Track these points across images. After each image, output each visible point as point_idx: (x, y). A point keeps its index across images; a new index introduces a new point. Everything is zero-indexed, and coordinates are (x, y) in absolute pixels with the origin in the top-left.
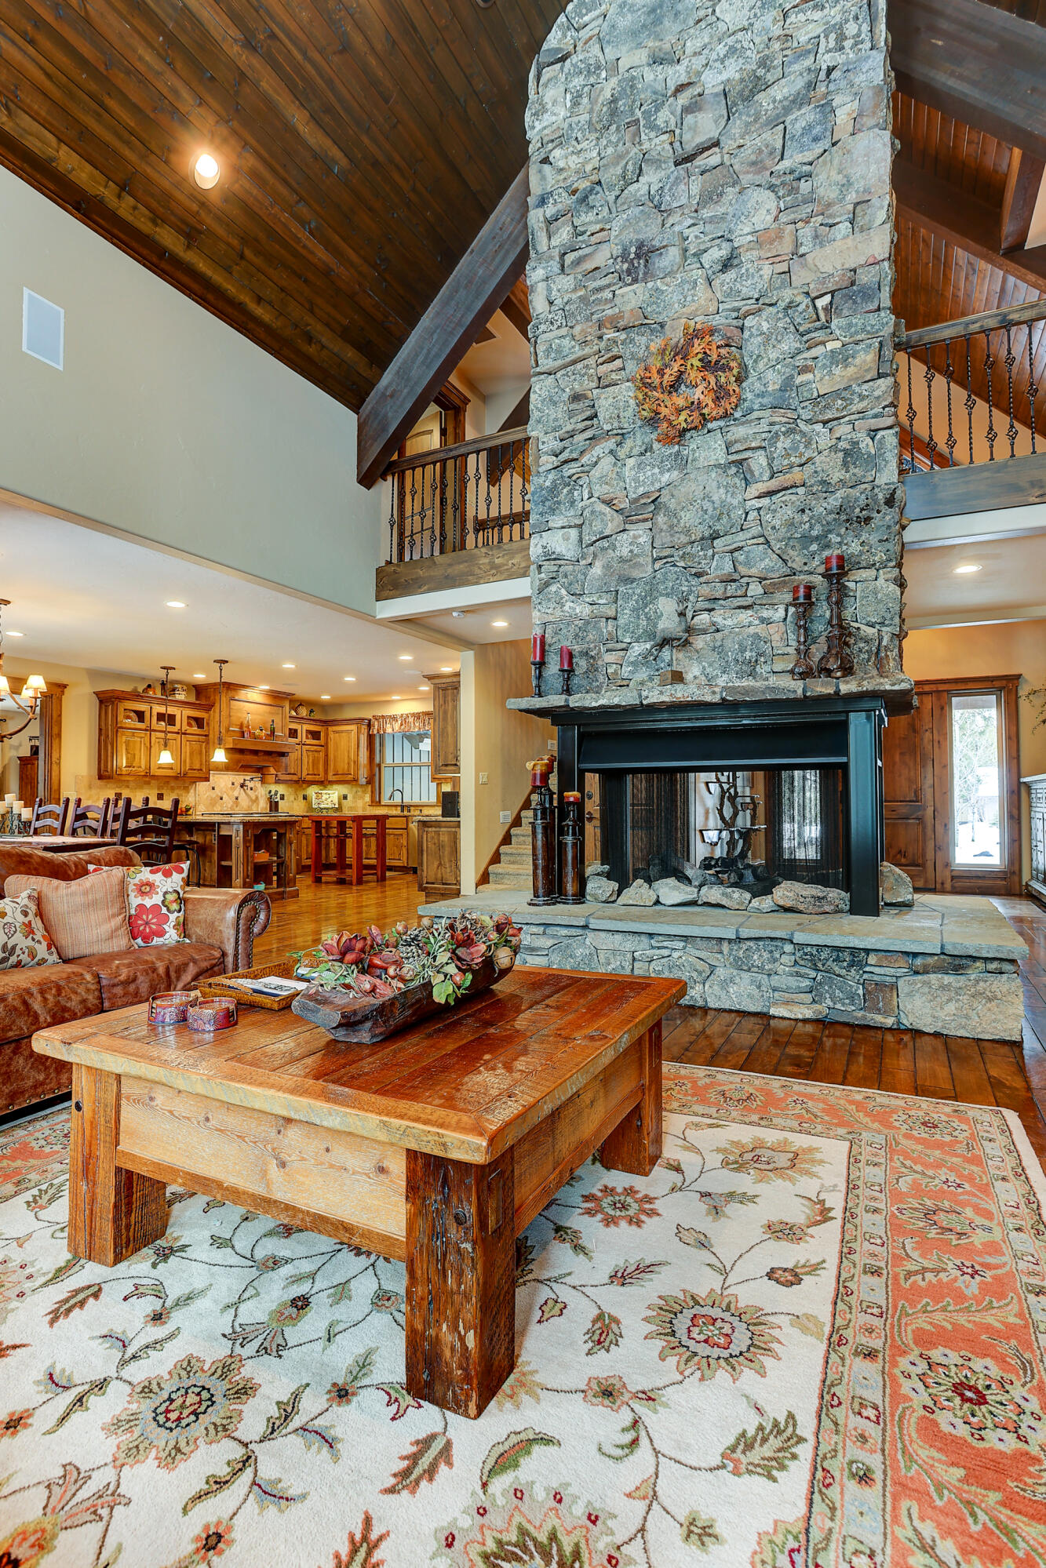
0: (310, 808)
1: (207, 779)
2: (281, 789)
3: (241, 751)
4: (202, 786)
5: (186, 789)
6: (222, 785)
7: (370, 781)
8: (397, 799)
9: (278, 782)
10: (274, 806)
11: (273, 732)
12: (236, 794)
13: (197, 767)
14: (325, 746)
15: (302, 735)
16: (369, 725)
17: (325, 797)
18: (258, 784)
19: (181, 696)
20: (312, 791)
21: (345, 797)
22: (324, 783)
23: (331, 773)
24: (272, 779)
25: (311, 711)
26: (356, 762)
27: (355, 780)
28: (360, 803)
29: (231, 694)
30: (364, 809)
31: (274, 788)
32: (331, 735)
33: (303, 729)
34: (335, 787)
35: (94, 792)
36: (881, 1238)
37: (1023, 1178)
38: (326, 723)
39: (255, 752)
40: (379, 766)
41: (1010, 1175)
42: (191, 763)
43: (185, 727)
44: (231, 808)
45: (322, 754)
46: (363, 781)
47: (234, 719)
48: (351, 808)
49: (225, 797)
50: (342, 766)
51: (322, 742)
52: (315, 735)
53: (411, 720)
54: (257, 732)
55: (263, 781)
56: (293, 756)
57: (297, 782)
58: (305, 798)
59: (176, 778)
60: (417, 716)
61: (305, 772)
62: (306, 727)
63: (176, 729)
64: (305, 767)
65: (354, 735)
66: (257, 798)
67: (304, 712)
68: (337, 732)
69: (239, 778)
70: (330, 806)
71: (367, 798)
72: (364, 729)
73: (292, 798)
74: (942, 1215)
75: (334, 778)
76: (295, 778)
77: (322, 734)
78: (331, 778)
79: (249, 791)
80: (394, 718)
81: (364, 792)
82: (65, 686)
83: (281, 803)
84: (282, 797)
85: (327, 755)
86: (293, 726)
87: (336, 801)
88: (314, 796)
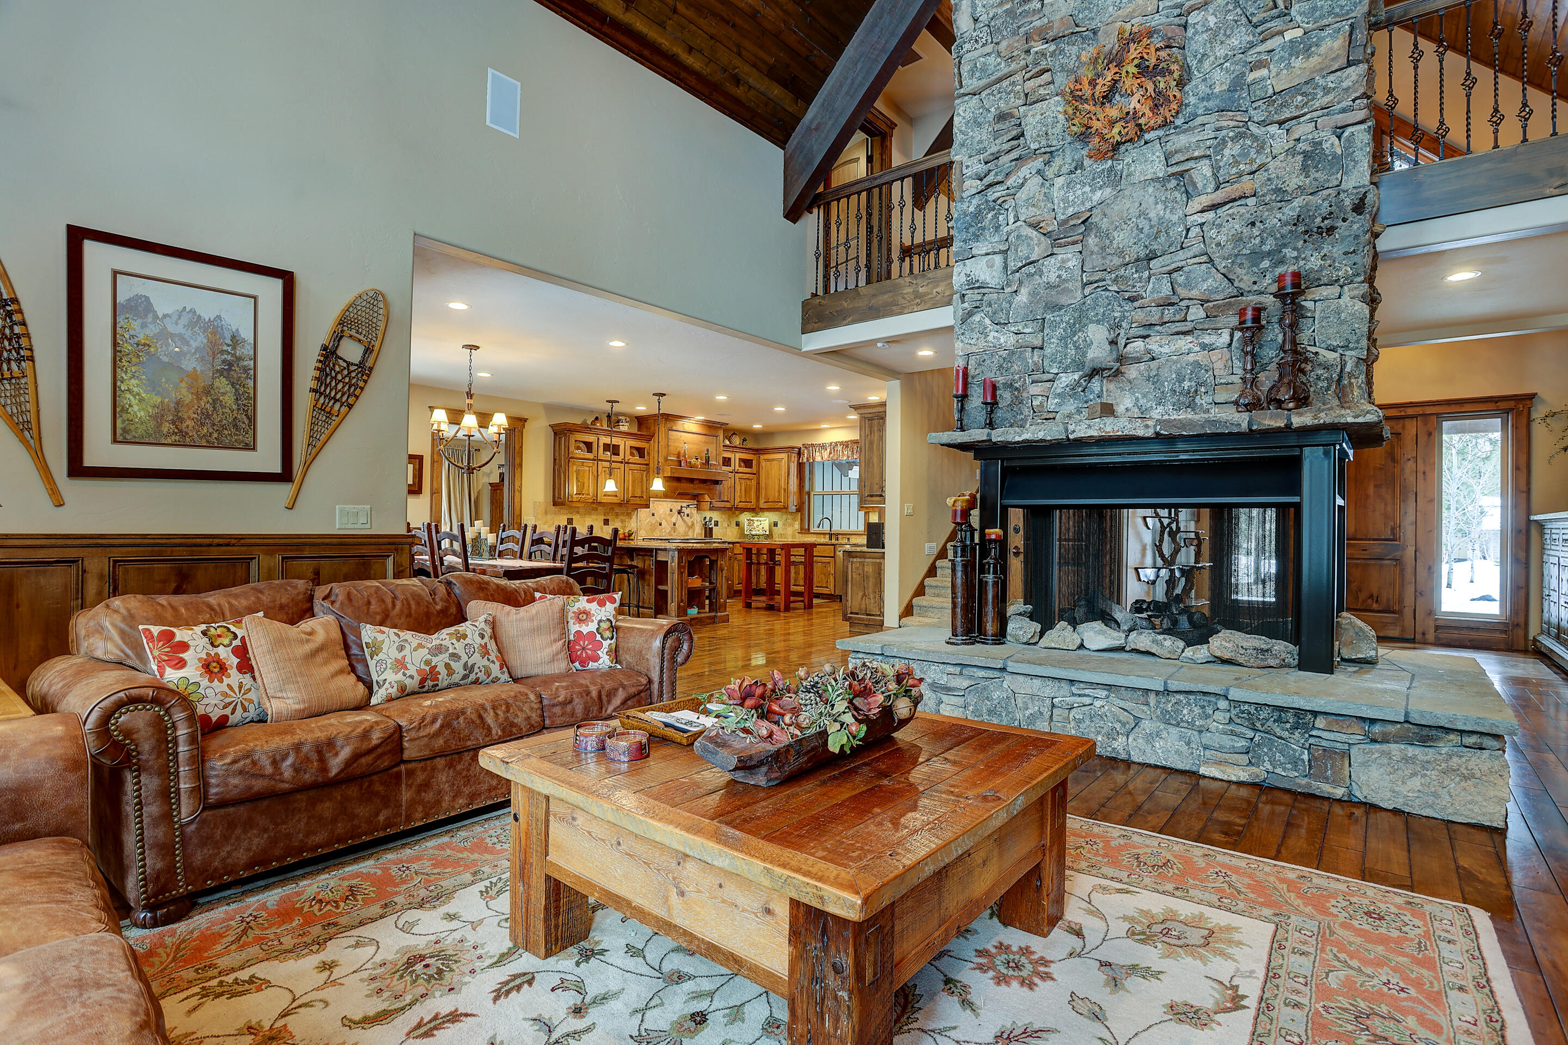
0: (742, 534)
1: (647, 506)
2: (715, 516)
3: (678, 479)
4: (643, 512)
5: (629, 515)
6: (661, 511)
7: (800, 509)
8: (826, 528)
9: (712, 508)
10: (709, 532)
11: (708, 460)
12: (674, 520)
13: (639, 494)
14: (757, 474)
15: (735, 465)
16: (799, 454)
17: (756, 524)
18: (694, 511)
19: (624, 428)
20: (744, 518)
21: (776, 524)
22: (755, 510)
23: (762, 501)
24: (706, 505)
25: (744, 440)
26: (786, 490)
27: (785, 508)
28: (790, 531)
29: (669, 425)
30: (793, 536)
31: (708, 514)
32: (763, 464)
33: (736, 457)
34: (766, 514)
35: (549, 517)
36: (1299, 1036)
37: (1487, 990)
38: (758, 451)
39: (691, 481)
40: (809, 494)
41: (1471, 985)
42: (634, 491)
43: (628, 457)
44: (670, 534)
45: (754, 483)
46: (793, 508)
47: (671, 448)
48: (781, 535)
49: (664, 523)
50: (773, 495)
51: (754, 470)
52: (747, 463)
53: (840, 448)
54: (693, 461)
55: (698, 508)
56: (727, 484)
57: (730, 509)
58: (738, 524)
59: (620, 505)
60: (845, 444)
61: (737, 500)
62: (738, 456)
63: (619, 458)
64: (738, 494)
65: (784, 462)
66: (693, 524)
67: (737, 441)
68: (768, 460)
69: (676, 505)
70: (761, 532)
71: (797, 526)
72: (794, 458)
73: (725, 525)
74: (1377, 1021)
75: (765, 506)
76: (728, 505)
77: (754, 463)
78: (762, 506)
79: (685, 518)
80: (823, 447)
81: (794, 520)
82: (525, 420)
83: (715, 530)
84: (716, 524)
85: (758, 483)
86: (727, 455)
87: (767, 528)
88: (746, 523)
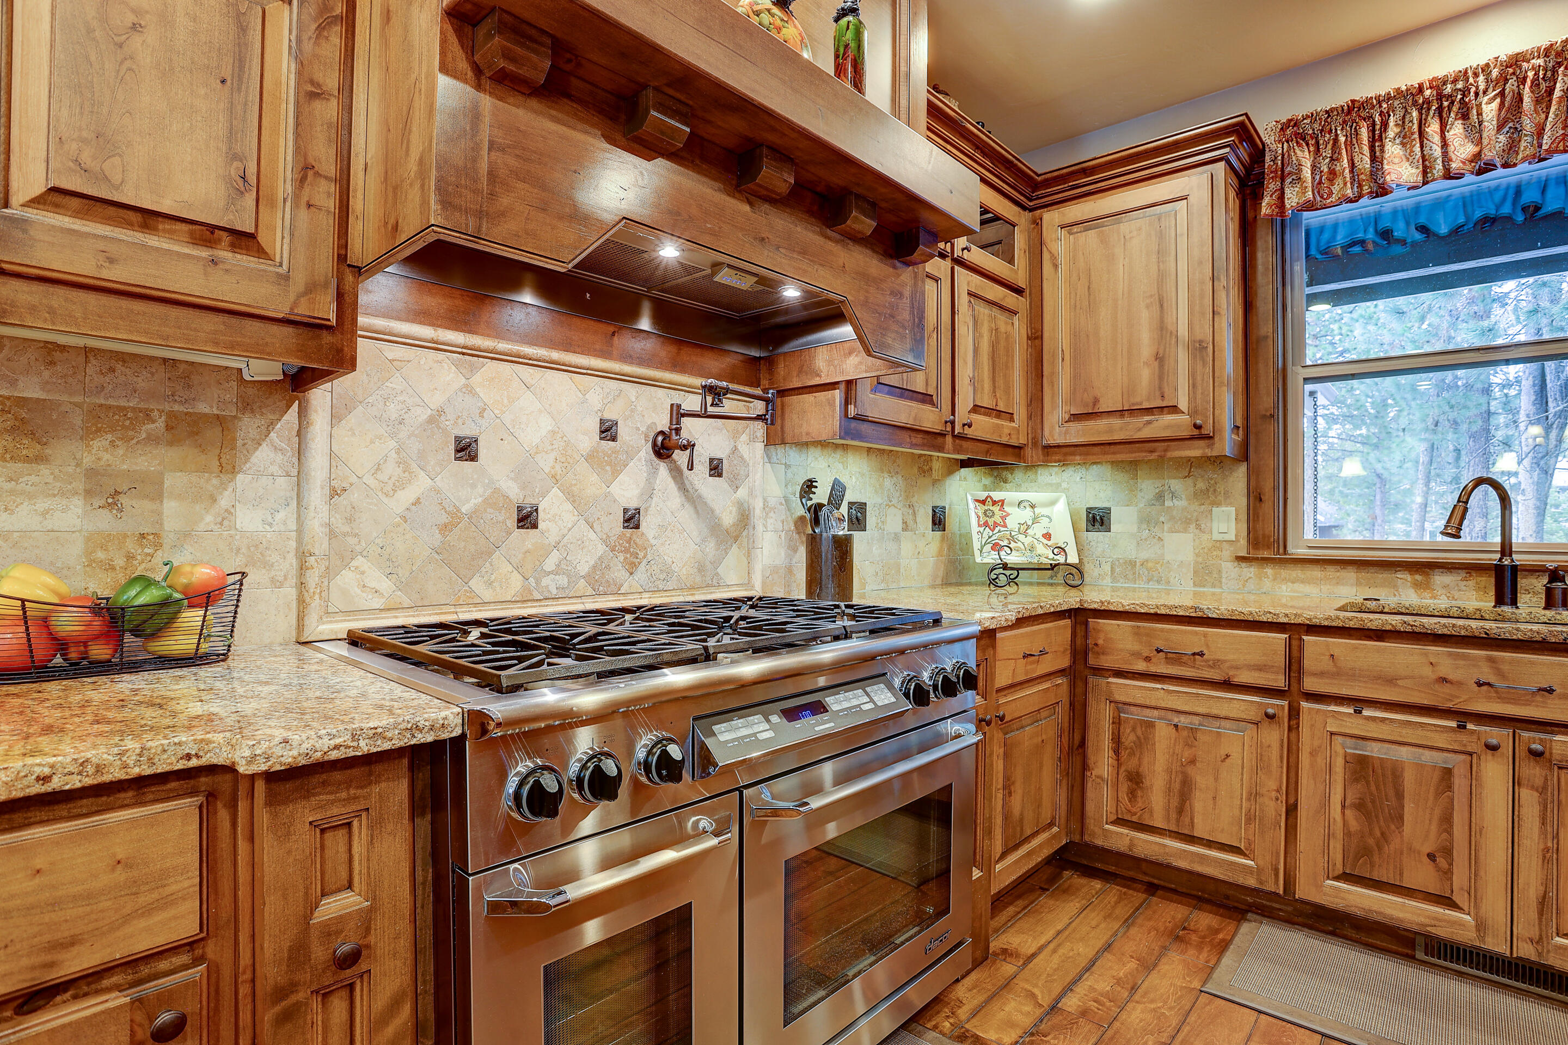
2: (860, 474)
7: (1246, 447)
14: (1035, 288)
17: (1016, 517)
18: (749, 443)
20: (971, 490)
21: (1101, 521)
23: (1051, 414)
24: (817, 414)
30: (1203, 583)
31: (825, 467)
32: (1050, 240)
34: (1051, 475)
45: (1018, 328)
46: (1227, 443)
50: (1112, 375)
51: (1022, 266)
52: (996, 235)
57: (933, 438)
58: (938, 521)
61: (965, 401)
64: (965, 371)
65: (1189, 223)
66: (744, 519)
68: (1092, 222)
70: (1045, 555)
71: (1227, 525)
73: (894, 522)
75: (1077, 433)
76: (929, 418)
78: (1050, 433)
79: (700, 478)
81: (1209, 496)
83: (861, 544)
84: (858, 519)
85: (1036, 337)
87: (1064, 533)
88: (973, 514)
